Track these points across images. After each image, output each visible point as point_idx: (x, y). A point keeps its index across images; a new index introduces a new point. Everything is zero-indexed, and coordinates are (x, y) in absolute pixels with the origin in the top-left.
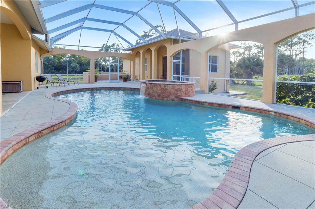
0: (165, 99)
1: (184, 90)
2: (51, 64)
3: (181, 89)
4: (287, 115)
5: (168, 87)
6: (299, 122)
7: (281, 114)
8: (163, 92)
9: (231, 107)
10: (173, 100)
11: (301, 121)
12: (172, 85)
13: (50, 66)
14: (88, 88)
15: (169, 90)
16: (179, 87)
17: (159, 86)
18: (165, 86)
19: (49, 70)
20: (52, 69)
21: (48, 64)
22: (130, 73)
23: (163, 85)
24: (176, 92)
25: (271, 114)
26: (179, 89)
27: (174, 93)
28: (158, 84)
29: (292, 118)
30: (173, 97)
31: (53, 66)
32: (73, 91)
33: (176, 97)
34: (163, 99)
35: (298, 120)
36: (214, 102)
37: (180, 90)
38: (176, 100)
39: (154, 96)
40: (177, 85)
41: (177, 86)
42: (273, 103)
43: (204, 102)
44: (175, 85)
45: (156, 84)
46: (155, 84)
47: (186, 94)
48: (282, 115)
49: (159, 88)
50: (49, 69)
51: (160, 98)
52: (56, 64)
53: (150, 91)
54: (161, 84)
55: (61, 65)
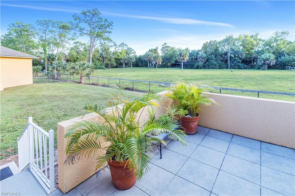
2: (238, 57)
13: (236, 58)
19: (236, 64)
20: (239, 62)
21: (235, 57)
31: (240, 59)
50: (235, 62)
52: (244, 55)
55: (251, 57)
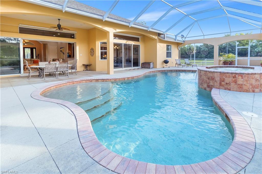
1: (218, 79)
3: (213, 78)
14: (189, 70)
26: (212, 77)
27: (206, 81)
30: (205, 86)
32: (176, 71)
33: (208, 87)
41: (209, 73)
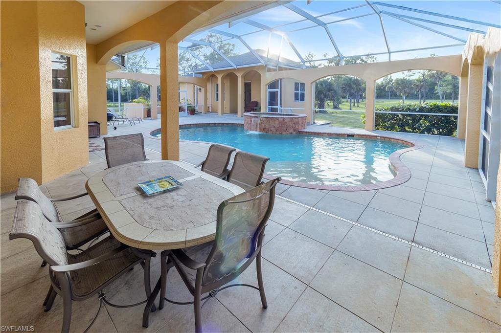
0: (284, 133)
4: (389, 138)
5: (287, 120)
6: (397, 142)
7: (384, 138)
8: (282, 126)
9: (346, 136)
10: (291, 133)
11: (399, 141)
12: (291, 118)
15: (288, 124)
16: (297, 120)
17: (276, 120)
18: (283, 120)
22: (194, 104)
23: (282, 119)
24: (294, 125)
25: (378, 139)
27: (292, 126)
28: (276, 118)
29: (393, 140)
30: (291, 131)
33: (294, 130)
34: (281, 133)
35: (397, 141)
36: (332, 132)
37: (298, 123)
38: (294, 133)
39: (271, 131)
40: (295, 118)
42: (373, 130)
43: (323, 133)
44: (293, 118)
45: (274, 118)
46: (272, 118)
47: (302, 127)
48: (386, 139)
49: (277, 122)
51: (278, 133)
53: (265, 126)
54: (279, 118)
